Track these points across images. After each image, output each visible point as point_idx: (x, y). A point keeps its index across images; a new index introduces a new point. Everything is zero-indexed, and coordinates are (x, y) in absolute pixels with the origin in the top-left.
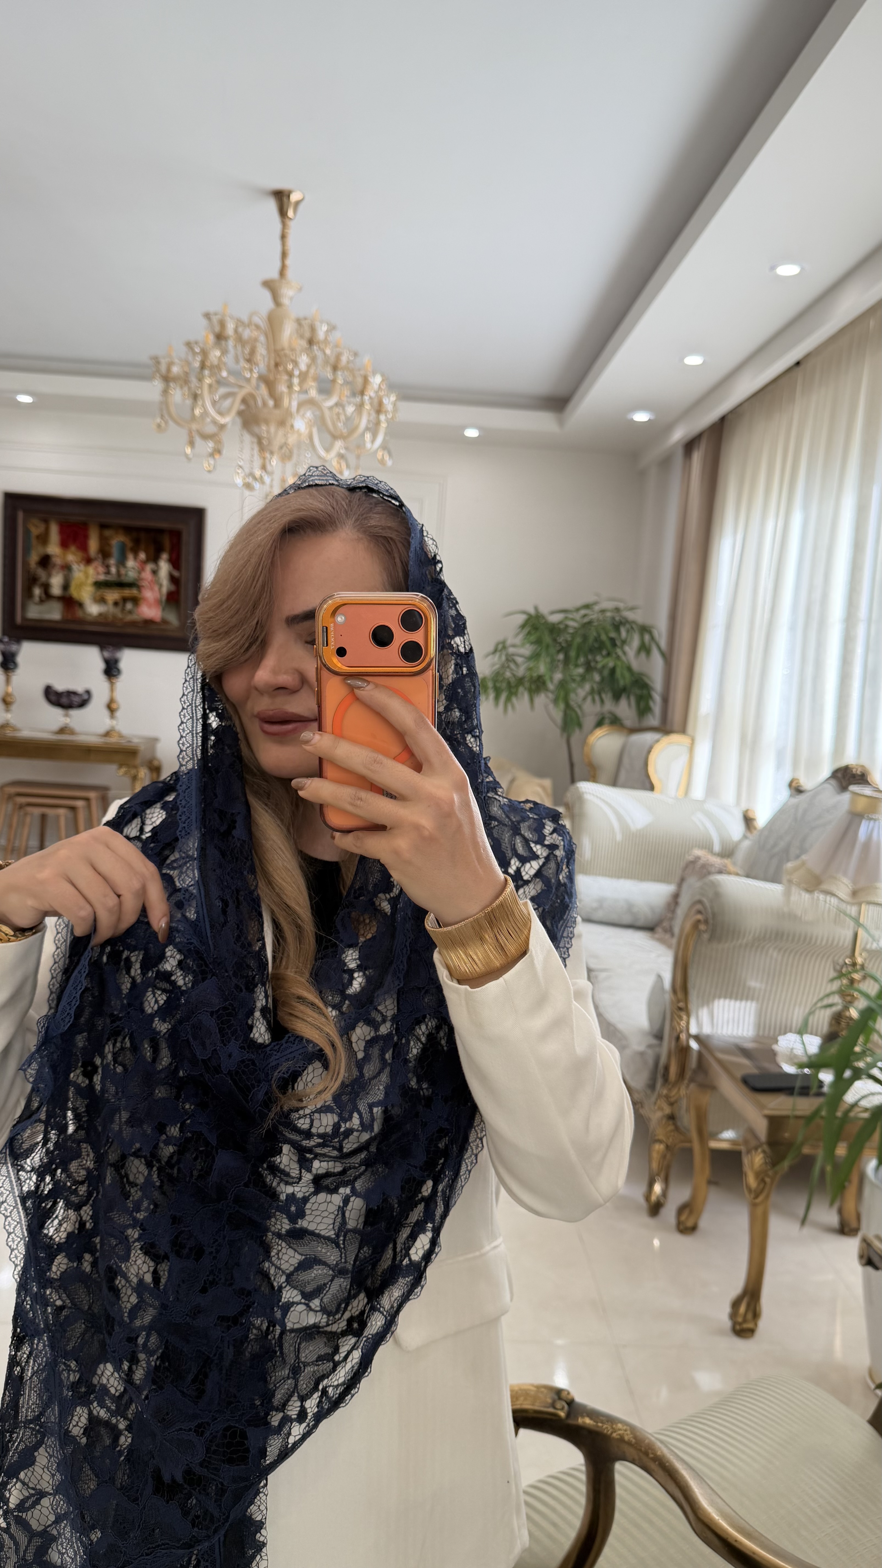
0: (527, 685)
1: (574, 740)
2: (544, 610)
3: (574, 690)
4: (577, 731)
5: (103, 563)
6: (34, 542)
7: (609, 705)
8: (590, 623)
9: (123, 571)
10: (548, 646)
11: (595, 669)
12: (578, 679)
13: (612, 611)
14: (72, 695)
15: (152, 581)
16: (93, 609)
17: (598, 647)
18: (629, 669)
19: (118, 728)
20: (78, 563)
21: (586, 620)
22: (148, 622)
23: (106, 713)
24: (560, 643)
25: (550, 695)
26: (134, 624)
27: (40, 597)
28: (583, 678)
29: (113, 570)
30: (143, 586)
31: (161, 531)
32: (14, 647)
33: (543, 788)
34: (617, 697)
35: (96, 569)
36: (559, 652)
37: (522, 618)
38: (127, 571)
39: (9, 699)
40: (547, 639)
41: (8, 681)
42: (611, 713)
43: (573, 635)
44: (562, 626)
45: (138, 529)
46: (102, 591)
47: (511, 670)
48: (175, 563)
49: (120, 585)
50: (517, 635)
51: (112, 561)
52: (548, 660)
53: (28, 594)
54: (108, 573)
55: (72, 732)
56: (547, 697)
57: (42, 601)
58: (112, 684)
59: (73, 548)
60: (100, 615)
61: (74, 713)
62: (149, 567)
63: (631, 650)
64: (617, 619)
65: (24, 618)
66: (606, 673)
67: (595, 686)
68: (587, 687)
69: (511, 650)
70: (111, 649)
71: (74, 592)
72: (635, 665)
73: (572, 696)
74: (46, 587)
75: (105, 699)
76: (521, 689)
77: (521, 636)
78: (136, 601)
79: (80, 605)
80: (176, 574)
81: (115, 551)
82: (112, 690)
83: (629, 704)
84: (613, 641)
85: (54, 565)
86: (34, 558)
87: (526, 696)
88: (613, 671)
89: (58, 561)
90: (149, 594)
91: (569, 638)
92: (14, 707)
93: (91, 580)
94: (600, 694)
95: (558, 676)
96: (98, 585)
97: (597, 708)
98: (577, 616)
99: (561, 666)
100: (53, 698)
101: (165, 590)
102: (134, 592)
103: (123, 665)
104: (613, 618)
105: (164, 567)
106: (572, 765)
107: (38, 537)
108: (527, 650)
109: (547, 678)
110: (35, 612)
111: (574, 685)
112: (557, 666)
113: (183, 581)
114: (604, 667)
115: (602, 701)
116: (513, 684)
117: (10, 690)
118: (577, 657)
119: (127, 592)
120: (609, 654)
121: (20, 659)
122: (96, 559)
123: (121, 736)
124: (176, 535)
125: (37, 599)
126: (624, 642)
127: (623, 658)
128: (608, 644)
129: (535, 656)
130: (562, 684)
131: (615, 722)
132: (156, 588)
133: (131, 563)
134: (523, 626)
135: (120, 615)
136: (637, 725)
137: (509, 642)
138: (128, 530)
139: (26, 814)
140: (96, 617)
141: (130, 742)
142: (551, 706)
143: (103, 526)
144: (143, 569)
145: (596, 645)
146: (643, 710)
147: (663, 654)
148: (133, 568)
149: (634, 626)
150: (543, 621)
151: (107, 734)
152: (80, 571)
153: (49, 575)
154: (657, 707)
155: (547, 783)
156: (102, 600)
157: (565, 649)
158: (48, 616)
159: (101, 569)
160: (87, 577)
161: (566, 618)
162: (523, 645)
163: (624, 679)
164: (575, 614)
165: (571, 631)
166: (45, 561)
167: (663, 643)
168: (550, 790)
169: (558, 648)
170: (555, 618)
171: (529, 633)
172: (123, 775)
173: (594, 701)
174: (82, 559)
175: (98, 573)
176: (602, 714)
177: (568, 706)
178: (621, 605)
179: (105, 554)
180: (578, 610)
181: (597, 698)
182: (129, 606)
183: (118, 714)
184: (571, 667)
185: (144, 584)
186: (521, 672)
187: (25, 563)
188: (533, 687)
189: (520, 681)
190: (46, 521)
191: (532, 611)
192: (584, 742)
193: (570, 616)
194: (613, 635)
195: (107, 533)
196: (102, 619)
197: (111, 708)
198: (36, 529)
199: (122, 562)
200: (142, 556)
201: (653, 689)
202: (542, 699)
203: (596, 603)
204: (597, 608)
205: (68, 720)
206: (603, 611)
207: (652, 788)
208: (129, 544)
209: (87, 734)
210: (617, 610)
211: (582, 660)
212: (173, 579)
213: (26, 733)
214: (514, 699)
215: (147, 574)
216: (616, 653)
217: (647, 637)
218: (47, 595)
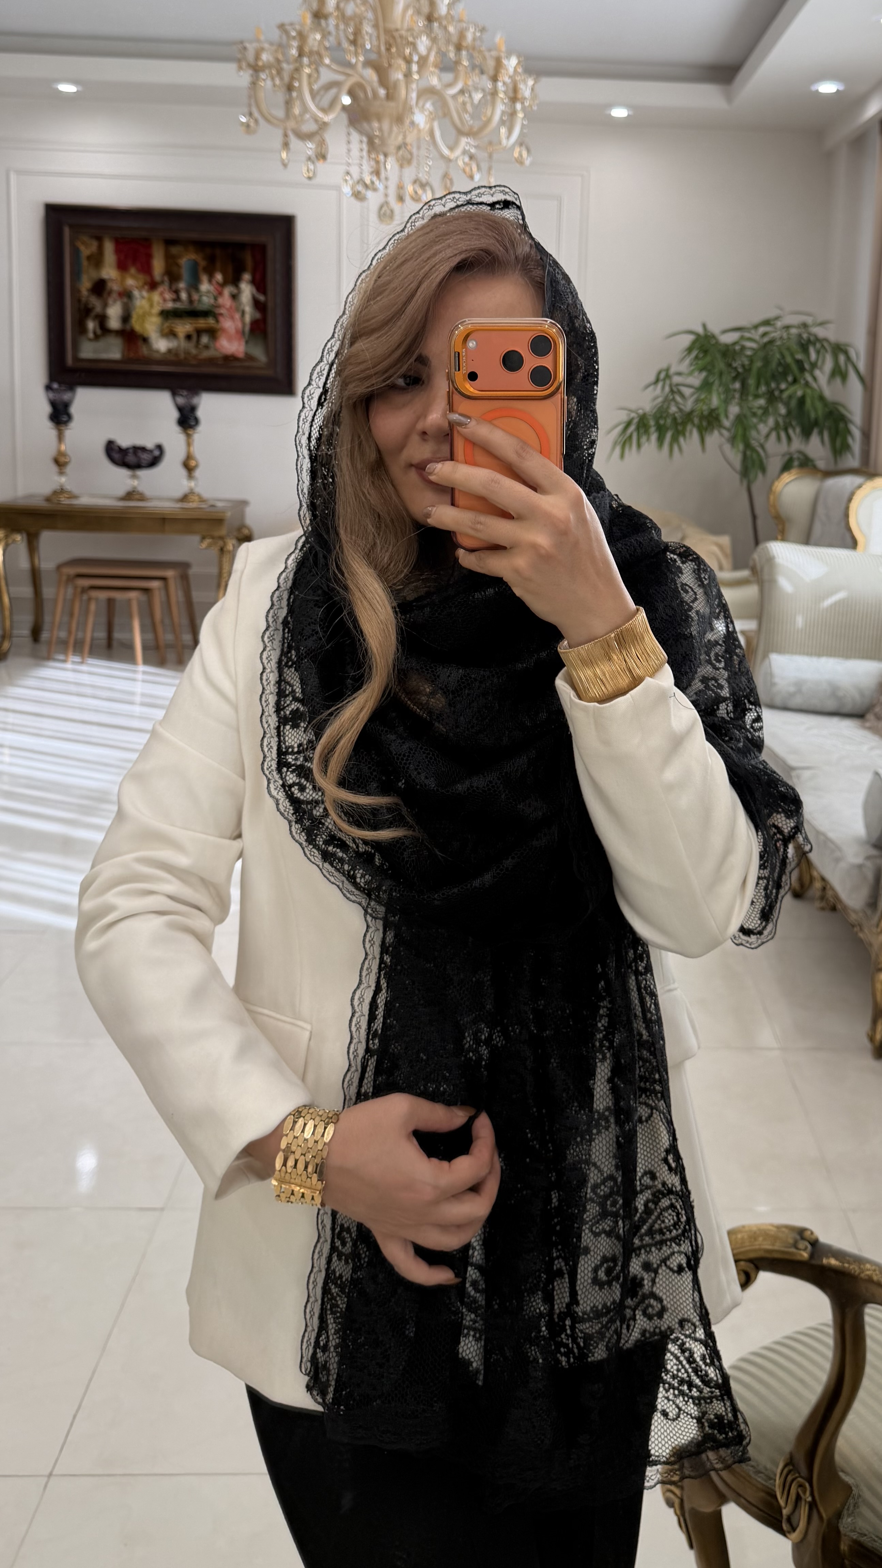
0: (696, 421)
1: (755, 488)
2: (715, 328)
3: (755, 427)
4: (760, 475)
5: (170, 287)
6: (85, 263)
7: (797, 444)
8: (771, 342)
9: (195, 297)
10: (721, 374)
11: (780, 399)
12: (760, 412)
13: (798, 327)
14: (139, 451)
15: (231, 307)
16: (161, 345)
17: (783, 372)
18: (822, 398)
19: (197, 490)
20: (140, 289)
21: (766, 339)
22: (229, 359)
23: (183, 472)
24: (736, 368)
25: (725, 432)
26: (211, 361)
27: (95, 333)
28: (766, 412)
29: (184, 296)
30: (221, 314)
31: (242, 246)
32: (66, 396)
33: (720, 547)
34: (806, 434)
35: (161, 294)
36: (735, 379)
37: (688, 339)
38: (201, 296)
39: (62, 460)
40: (721, 365)
41: (60, 438)
42: (800, 452)
43: (751, 359)
44: (737, 348)
45: (213, 244)
46: (170, 321)
47: (677, 403)
48: (259, 284)
49: (193, 313)
50: (682, 360)
51: (182, 285)
52: (721, 389)
53: (81, 328)
54: (177, 299)
55: (142, 498)
56: (721, 434)
57: (97, 337)
58: (189, 436)
59: (133, 270)
60: (170, 351)
61: (141, 473)
62: (227, 291)
63: (822, 376)
64: (805, 336)
65: (76, 359)
66: (794, 403)
67: (780, 420)
68: (771, 421)
69: (676, 379)
70: (185, 393)
71: (136, 324)
72: (827, 393)
73: (754, 433)
74: (102, 319)
75: (181, 455)
76: (689, 427)
77: (687, 361)
78: (213, 333)
79: (145, 340)
80: (262, 298)
81: (185, 272)
82: (189, 444)
83: (823, 442)
84: (800, 363)
85: (110, 293)
86: (85, 285)
87: (695, 434)
88: (802, 401)
89: (115, 287)
90: (229, 325)
91: (747, 362)
92: (68, 469)
93: (156, 309)
94: (786, 430)
95: (734, 410)
96: (166, 314)
97: (783, 447)
98: (756, 335)
99: (737, 395)
100: (116, 456)
101: (248, 319)
102: (211, 321)
103: (200, 413)
104: (800, 336)
105: (247, 290)
106: (754, 517)
107: (89, 258)
108: (696, 380)
109: (721, 411)
110: (89, 350)
111: (755, 420)
112: (733, 397)
113: (270, 305)
114: (790, 397)
115: (789, 439)
116: (679, 421)
117: (63, 447)
118: (758, 385)
119: (202, 323)
120: (795, 381)
121: (74, 410)
122: (162, 282)
123: (202, 500)
124: (260, 250)
125: (91, 335)
126: (814, 365)
127: (814, 385)
128: (794, 367)
129: (706, 386)
130: (740, 419)
131: (806, 464)
132: (237, 316)
133: (205, 287)
134: (690, 350)
135: (194, 351)
136: (832, 467)
137: (672, 370)
138: (200, 245)
139: (89, 599)
140: (164, 354)
141: (213, 506)
142: (727, 447)
143: (169, 242)
144: (220, 294)
145: (780, 369)
146: (840, 447)
147: (861, 379)
148: (208, 292)
149: (826, 344)
150: (713, 342)
151: (185, 498)
152: (143, 297)
153: (105, 305)
154: (856, 444)
155: (725, 540)
156: (171, 334)
157: (741, 377)
158: (104, 356)
159: (168, 296)
160: (151, 306)
161: (742, 338)
162: (691, 373)
163: (815, 411)
164: (753, 331)
165: (749, 353)
166: (100, 288)
167: (862, 365)
168: (728, 550)
169: (734, 374)
170: (728, 339)
171: (697, 357)
172: (206, 548)
173: (779, 438)
174: (145, 284)
175: (165, 300)
176: (790, 454)
177: (748, 446)
178: (809, 320)
179: (172, 276)
180: (756, 327)
181: (783, 435)
182: (205, 339)
183: (197, 473)
184: (750, 398)
185: (223, 311)
186: (688, 406)
187: (75, 291)
188: (705, 424)
189: (688, 417)
190: (100, 239)
191: (700, 330)
192: (770, 490)
193: (747, 335)
194: (799, 356)
195: (175, 250)
196: (172, 357)
197: (189, 466)
198: (87, 249)
199: (194, 285)
200: (219, 277)
201: (851, 422)
202: (714, 439)
203: (777, 318)
204: (779, 324)
205: (135, 483)
206: (787, 327)
207: (853, 544)
208: (203, 263)
209: (160, 499)
210: (805, 325)
211: (763, 389)
212: (257, 304)
213: (85, 501)
214: (681, 440)
215: (226, 300)
216: (805, 379)
217: (842, 358)
218: (104, 330)
